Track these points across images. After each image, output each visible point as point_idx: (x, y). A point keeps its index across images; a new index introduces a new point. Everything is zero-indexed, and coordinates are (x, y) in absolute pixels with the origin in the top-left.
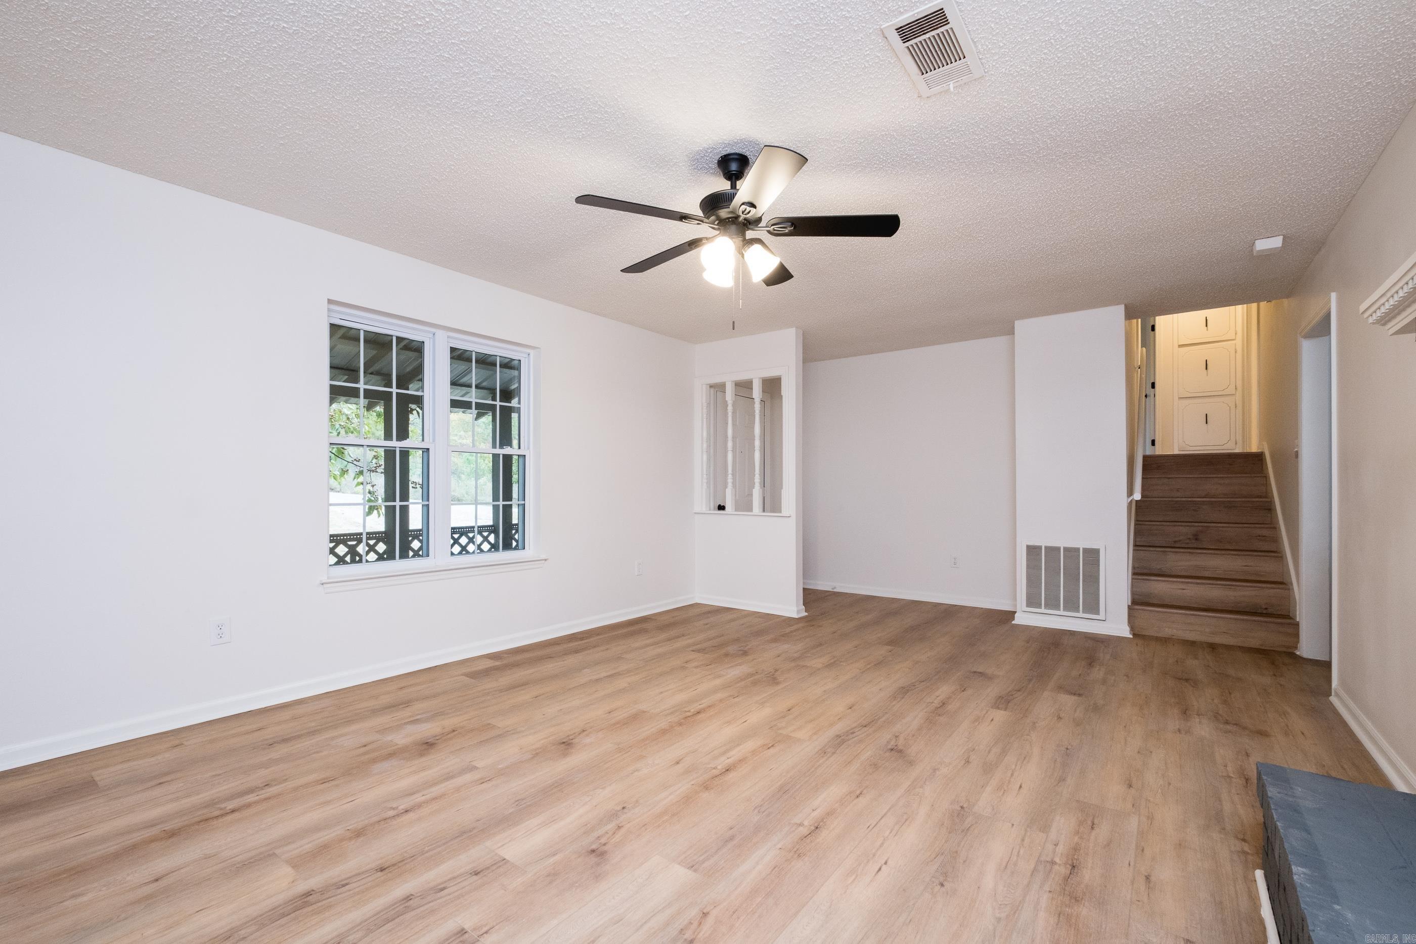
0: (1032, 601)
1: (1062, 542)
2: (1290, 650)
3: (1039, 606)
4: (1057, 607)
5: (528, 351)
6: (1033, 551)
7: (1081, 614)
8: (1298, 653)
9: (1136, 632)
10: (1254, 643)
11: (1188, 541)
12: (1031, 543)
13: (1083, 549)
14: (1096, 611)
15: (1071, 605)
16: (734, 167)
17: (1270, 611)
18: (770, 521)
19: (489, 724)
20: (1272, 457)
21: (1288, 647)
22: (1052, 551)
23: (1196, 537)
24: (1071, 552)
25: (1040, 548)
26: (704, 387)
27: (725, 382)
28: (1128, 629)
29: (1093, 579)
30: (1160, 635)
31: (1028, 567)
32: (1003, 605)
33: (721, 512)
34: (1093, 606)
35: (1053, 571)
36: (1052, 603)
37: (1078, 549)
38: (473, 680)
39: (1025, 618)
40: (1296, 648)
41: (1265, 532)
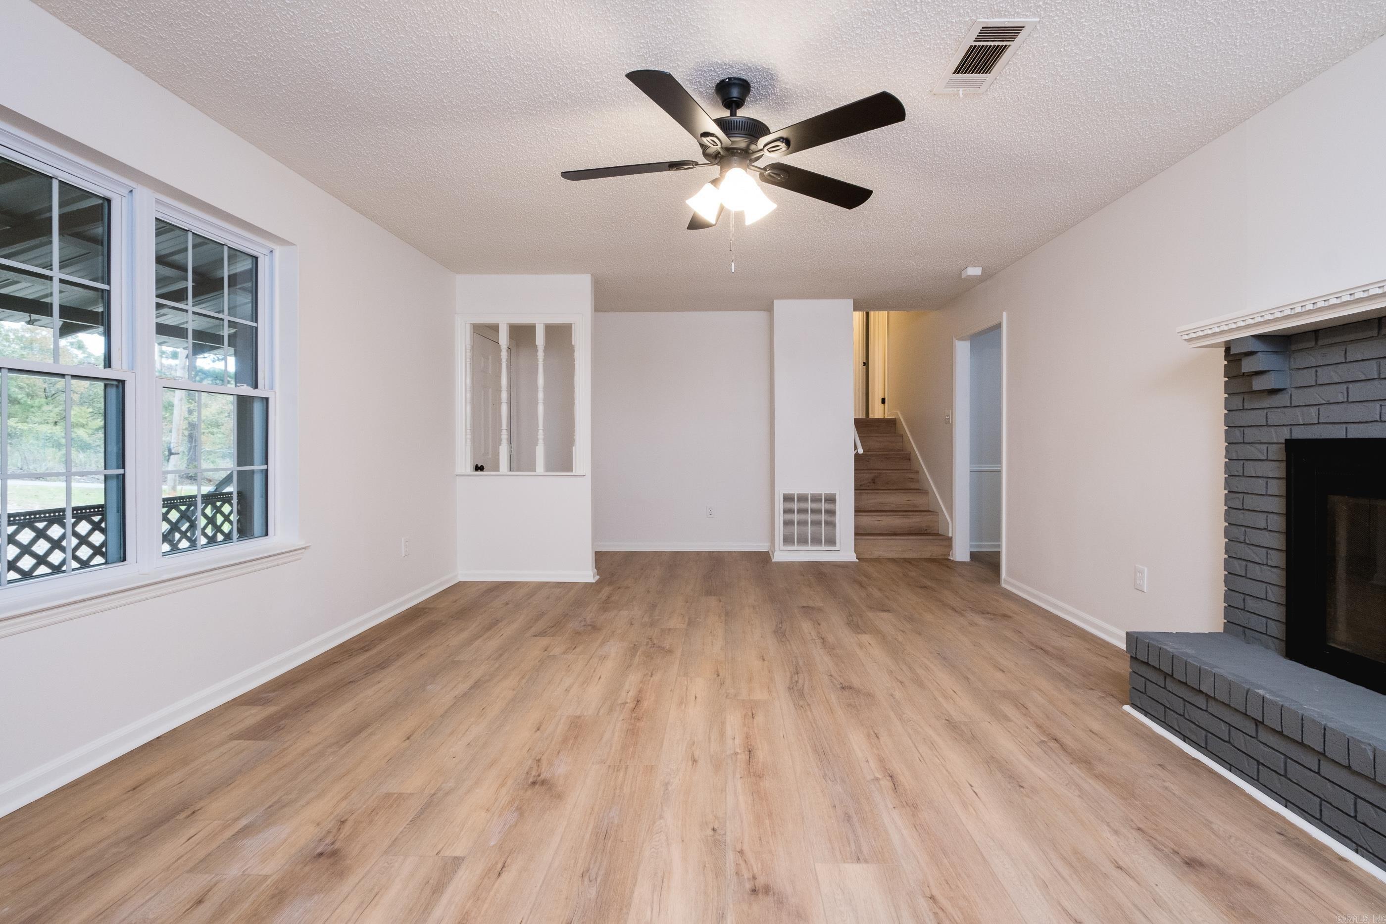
0: (788, 541)
1: (809, 490)
2: (946, 557)
3: (793, 544)
4: (806, 544)
5: (272, 245)
6: (788, 498)
7: (823, 548)
8: (952, 559)
9: (862, 557)
10: (927, 555)
11: (869, 484)
12: (786, 492)
13: (825, 494)
14: (834, 544)
15: (816, 541)
16: (735, 93)
17: (928, 531)
18: (560, 482)
19: (388, 795)
20: (906, 421)
21: (945, 555)
22: (802, 497)
23: (874, 481)
24: (816, 497)
25: (793, 495)
26: (468, 326)
27: (498, 324)
28: (855, 555)
29: (831, 518)
30: (871, 557)
31: (784, 512)
32: (763, 547)
33: (479, 473)
34: (831, 540)
35: (803, 514)
36: (803, 542)
37: (821, 494)
38: (262, 744)
39: (782, 555)
40: (949, 555)
41: (912, 476)
